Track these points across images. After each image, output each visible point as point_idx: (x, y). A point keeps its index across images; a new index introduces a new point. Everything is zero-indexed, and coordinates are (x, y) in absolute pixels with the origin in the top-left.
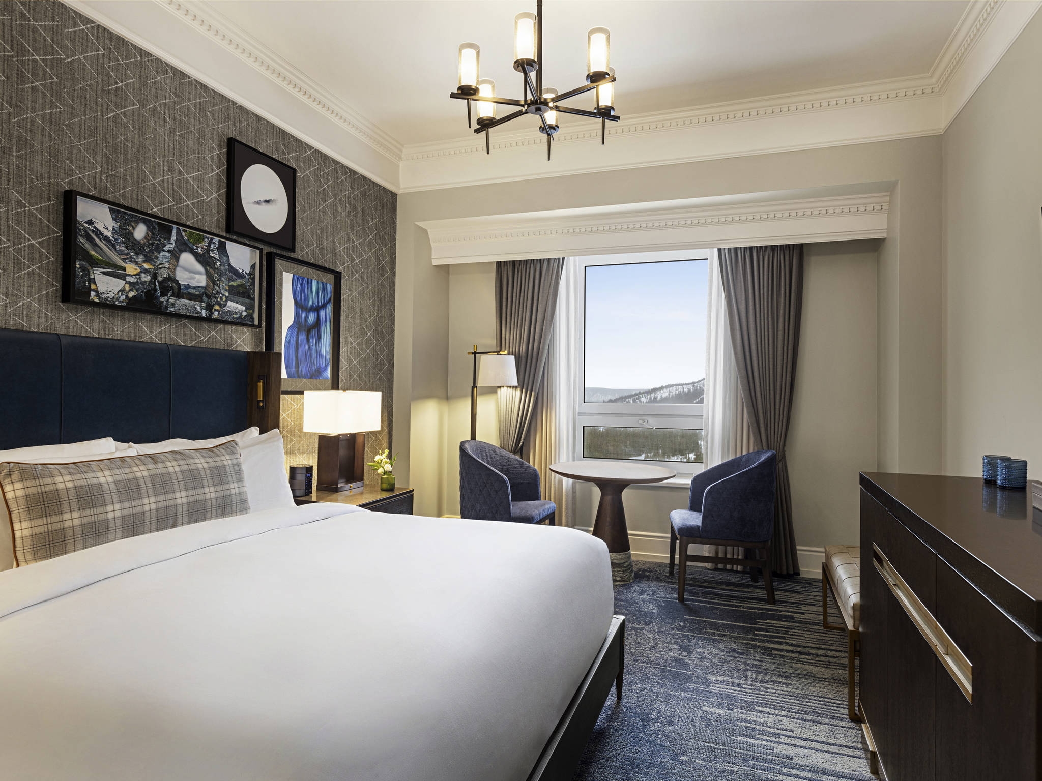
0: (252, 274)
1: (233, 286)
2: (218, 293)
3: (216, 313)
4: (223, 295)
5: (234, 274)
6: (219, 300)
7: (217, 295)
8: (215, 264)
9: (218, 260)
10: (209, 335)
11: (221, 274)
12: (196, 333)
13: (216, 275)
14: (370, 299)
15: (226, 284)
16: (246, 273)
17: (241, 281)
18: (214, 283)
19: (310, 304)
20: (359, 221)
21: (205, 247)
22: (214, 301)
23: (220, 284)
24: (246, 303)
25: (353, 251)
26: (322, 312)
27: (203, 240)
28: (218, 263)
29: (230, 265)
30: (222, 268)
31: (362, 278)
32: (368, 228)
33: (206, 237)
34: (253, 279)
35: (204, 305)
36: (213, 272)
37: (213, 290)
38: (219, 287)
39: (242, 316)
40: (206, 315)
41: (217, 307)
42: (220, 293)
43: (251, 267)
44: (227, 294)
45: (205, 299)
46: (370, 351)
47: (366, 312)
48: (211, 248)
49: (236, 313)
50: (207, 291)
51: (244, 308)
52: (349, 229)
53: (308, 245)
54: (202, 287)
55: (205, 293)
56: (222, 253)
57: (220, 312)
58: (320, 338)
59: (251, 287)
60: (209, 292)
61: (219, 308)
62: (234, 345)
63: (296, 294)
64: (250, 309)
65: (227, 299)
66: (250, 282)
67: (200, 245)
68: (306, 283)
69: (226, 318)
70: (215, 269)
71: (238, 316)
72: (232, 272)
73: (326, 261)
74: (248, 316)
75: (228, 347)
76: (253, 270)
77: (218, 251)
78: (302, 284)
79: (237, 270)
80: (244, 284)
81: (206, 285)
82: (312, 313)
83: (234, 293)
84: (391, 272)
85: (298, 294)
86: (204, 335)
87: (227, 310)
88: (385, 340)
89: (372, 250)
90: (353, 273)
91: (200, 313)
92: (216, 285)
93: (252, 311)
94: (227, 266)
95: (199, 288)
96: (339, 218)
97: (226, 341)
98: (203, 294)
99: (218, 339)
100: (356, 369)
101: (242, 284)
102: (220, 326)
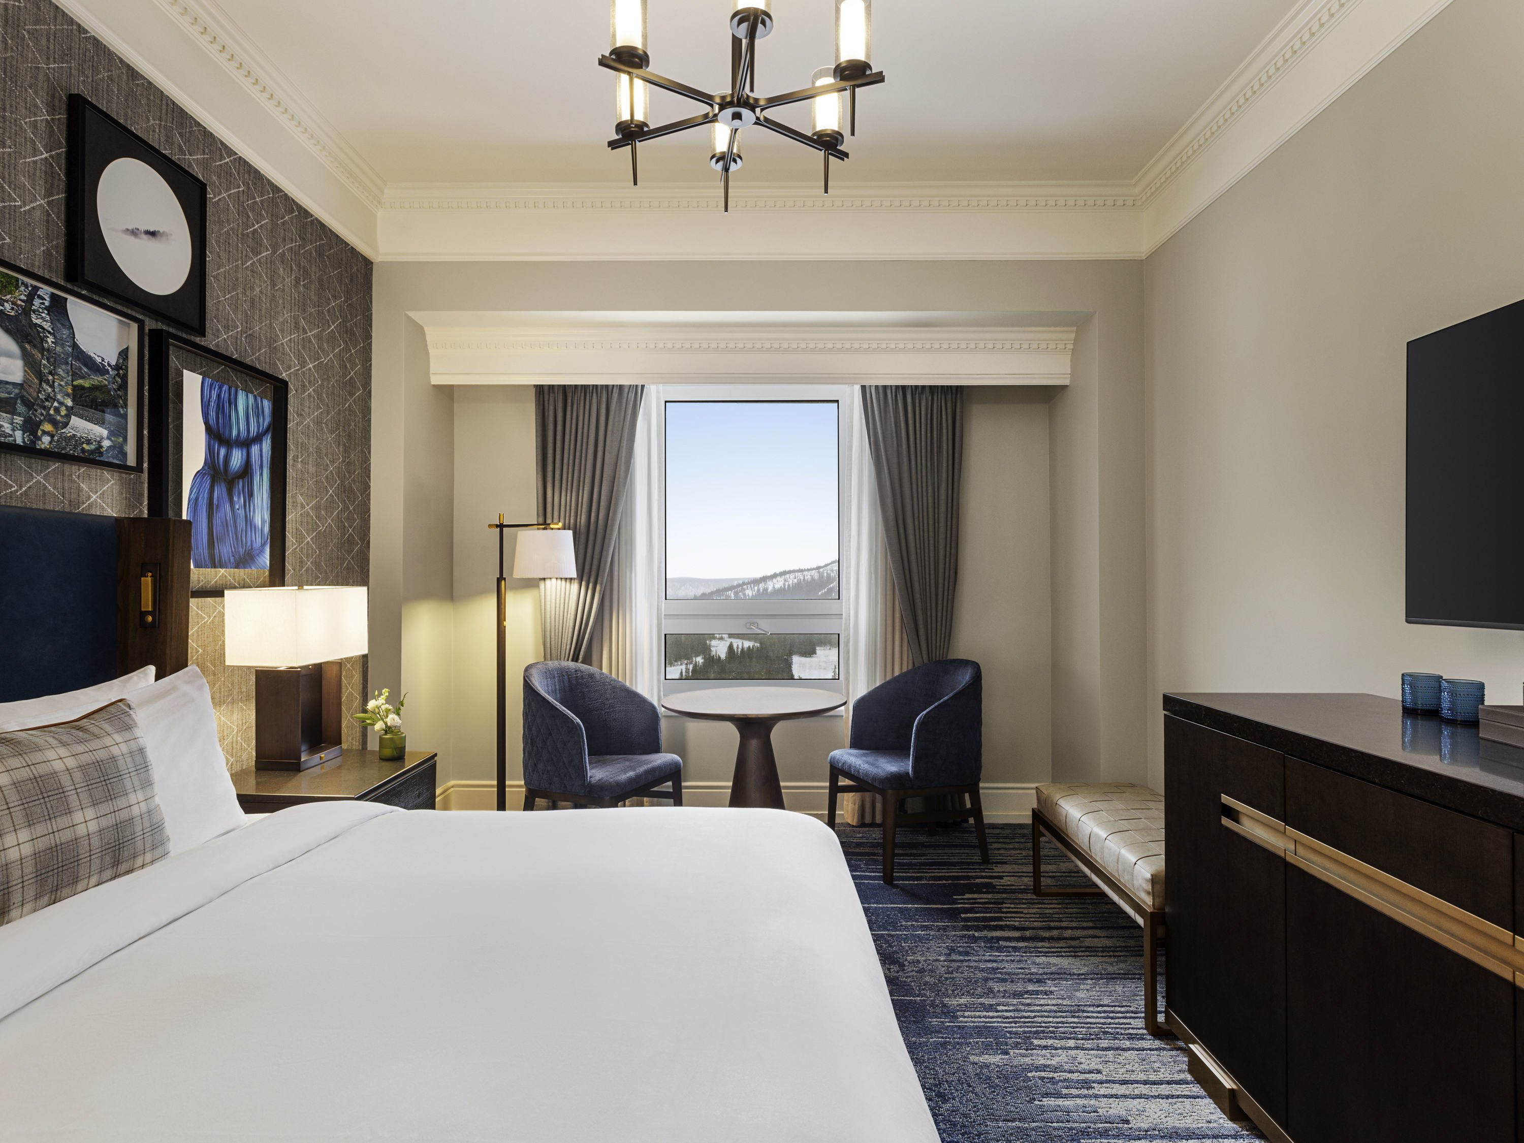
0: (121, 368)
1: (82, 388)
2: (47, 398)
3: (46, 439)
4: (61, 404)
5: (86, 365)
6: (52, 412)
7: (47, 403)
8: (43, 340)
9: (49, 332)
10: (29, 481)
11: (55, 361)
13: (44, 362)
14: (332, 432)
15: (66, 383)
16: (109, 365)
17: (100, 379)
18: (41, 378)
19: (234, 433)
20: (313, 297)
21: (19, 302)
22: (42, 414)
23: (54, 382)
24: (111, 423)
25: (304, 348)
26: (255, 449)
27: (17, 287)
28: (50, 339)
29: (75, 346)
30: (58, 349)
31: (319, 395)
32: (329, 311)
33: (23, 283)
34: (124, 378)
35: (18, 420)
37: (39, 392)
38: (52, 386)
39: (102, 447)
40: (24, 442)
41: (48, 427)
42: (54, 400)
43: (120, 354)
44: (69, 403)
45: (20, 407)
46: (332, 520)
47: (326, 455)
48: (34, 307)
49: (89, 442)
50: (25, 394)
51: (105, 433)
52: (297, 309)
53: (227, 328)
54: (14, 384)
55: (20, 397)
56: (58, 321)
57: (56, 438)
58: (251, 495)
59: (119, 392)
60: (29, 395)
61: (52, 429)
62: (83, 503)
63: (208, 414)
64: (118, 435)
65: (70, 411)
66: (117, 382)
67: (8, 297)
68: (227, 395)
69: (68, 449)
70: (42, 350)
71: (93, 447)
72: (79, 360)
73: (258, 359)
74: (112, 448)
75: (72, 508)
76: (124, 360)
77: (48, 314)
78: (219, 396)
79: (90, 357)
80: (106, 386)
81: (24, 381)
82: (237, 450)
83: (86, 401)
84: (364, 390)
85: (212, 414)
86: (19, 482)
87: (71, 434)
88: (354, 501)
89: (334, 349)
90: (304, 386)
91: (11, 436)
92: (45, 382)
93: (121, 439)
94: (69, 346)
95: (8, 386)
96: (280, 286)
97: (67, 496)
98: (16, 399)
99: (50, 490)
100: (310, 552)
101: (102, 386)
102: (55, 466)
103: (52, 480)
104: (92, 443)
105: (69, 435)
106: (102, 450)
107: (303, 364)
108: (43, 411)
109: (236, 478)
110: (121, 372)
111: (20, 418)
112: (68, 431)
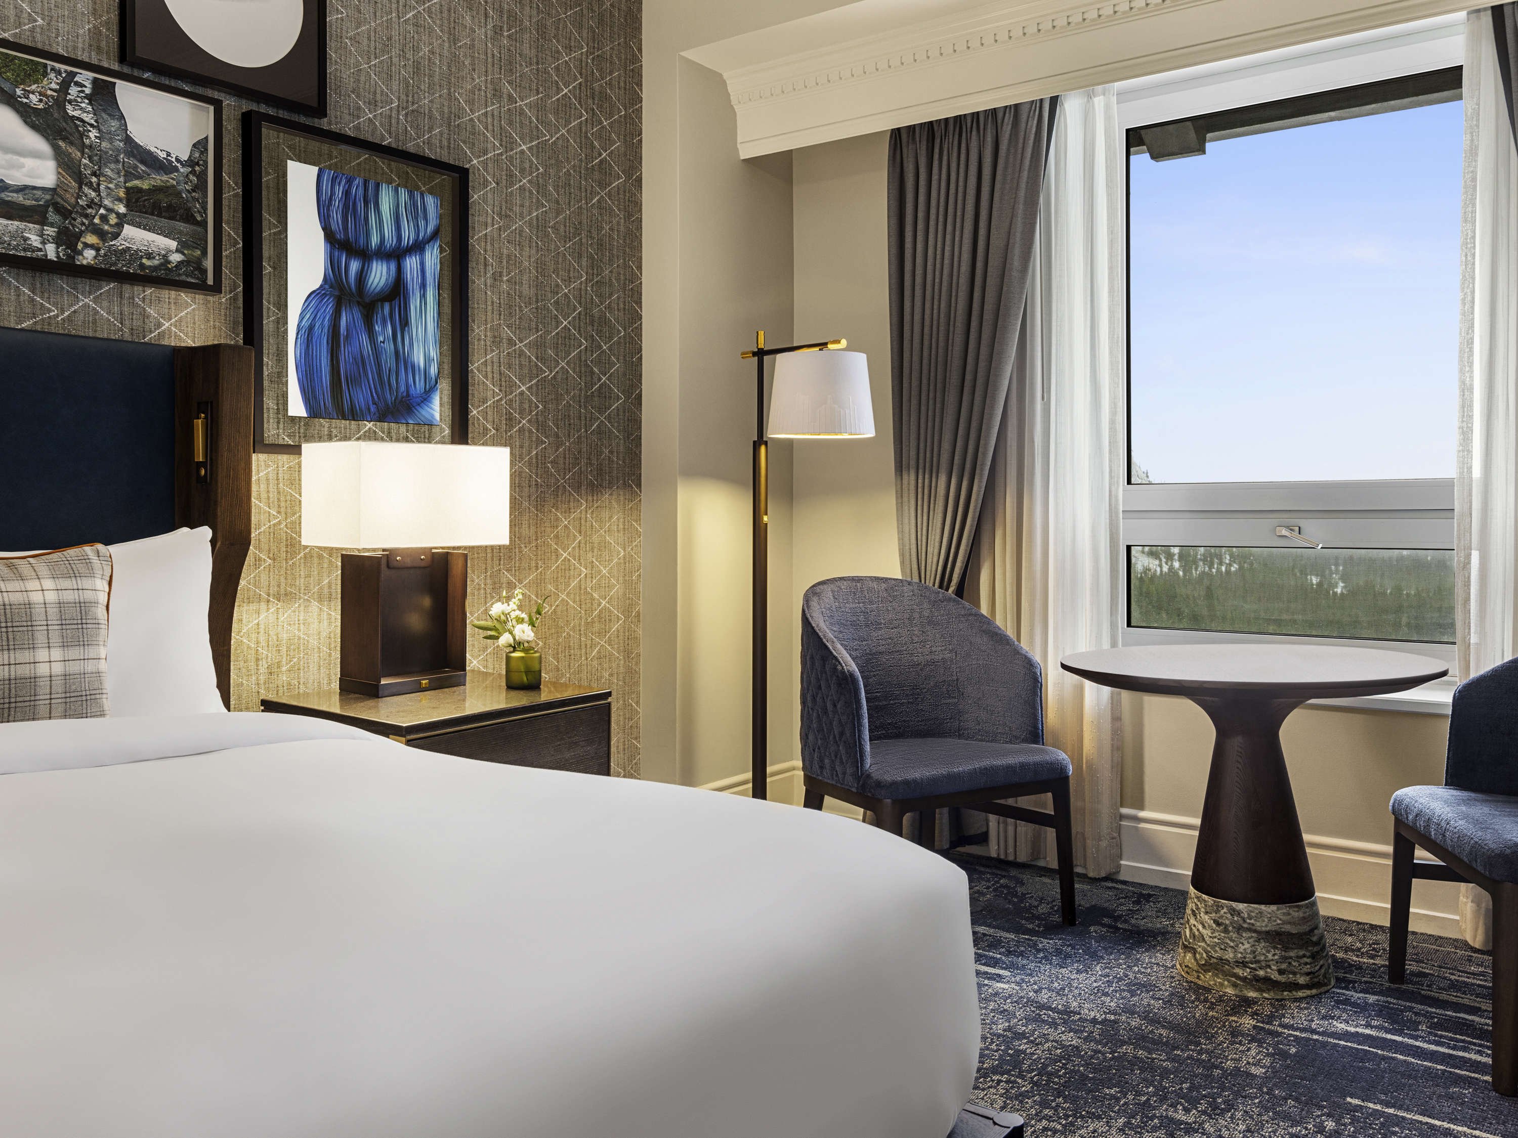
0: (198, 164)
1: (139, 190)
2: (91, 204)
3: (89, 254)
4: (110, 210)
5: (143, 162)
6: (97, 221)
7: (89, 211)
8: (82, 135)
9: (92, 125)
10: (72, 305)
11: (100, 159)
12: (32, 300)
13: (85, 161)
14: (566, 239)
15: (117, 185)
16: (178, 160)
17: (165, 178)
18: (81, 180)
19: (375, 240)
20: (526, 51)
21: (49, 92)
22: (83, 224)
23: (99, 185)
24: (181, 232)
25: (510, 123)
26: (411, 263)
27: (45, 74)
28: (93, 134)
29: (128, 140)
30: (105, 145)
31: (541, 188)
32: (557, 69)
33: (53, 69)
34: (202, 177)
35: (50, 231)
36: (79, 154)
37: (79, 197)
38: (97, 190)
39: (170, 262)
40: (58, 257)
41: (91, 239)
42: (100, 206)
43: (194, 145)
44: (122, 209)
45: (52, 216)
46: (568, 363)
47: (555, 271)
48: (69, 97)
49: (149, 256)
50: (59, 200)
51: (173, 244)
52: (497, 69)
53: (373, 104)
54: (44, 189)
55: (53, 204)
56: (104, 111)
57: (103, 252)
58: (405, 323)
59: (194, 194)
60: (65, 201)
61: (98, 242)
62: (151, 332)
63: (329, 216)
64: (194, 247)
65: (122, 220)
66: (191, 182)
67: (34, 87)
68: (361, 191)
69: (120, 265)
70: (82, 147)
71: (156, 262)
72: (134, 156)
73: (429, 142)
74: (185, 264)
75: (135, 337)
76: (202, 153)
77: (90, 103)
78: (347, 193)
79: (149, 153)
80: (173, 186)
81: (58, 185)
82: (380, 263)
83: (144, 206)
84: (629, 176)
85: (336, 217)
86: (59, 306)
87: (124, 246)
88: (611, 338)
89: (568, 122)
90: (511, 176)
91: (40, 250)
92: (86, 185)
93: (199, 253)
94: (120, 141)
95: (35, 192)
96: (468, 41)
97: (127, 322)
98: (46, 206)
99: (102, 315)
100: (526, 406)
101: (168, 187)
102: (107, 287)
103: (105, 304)
104: (154, 258)
105: (120, 248)
106: (170, 266)
107: (510, 145)
108: (84, 220)
109: (378, 300)
110: (197, 168)
111: (52, 229)
112: (119, 243)
